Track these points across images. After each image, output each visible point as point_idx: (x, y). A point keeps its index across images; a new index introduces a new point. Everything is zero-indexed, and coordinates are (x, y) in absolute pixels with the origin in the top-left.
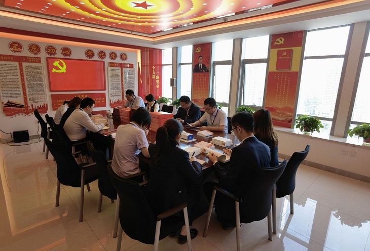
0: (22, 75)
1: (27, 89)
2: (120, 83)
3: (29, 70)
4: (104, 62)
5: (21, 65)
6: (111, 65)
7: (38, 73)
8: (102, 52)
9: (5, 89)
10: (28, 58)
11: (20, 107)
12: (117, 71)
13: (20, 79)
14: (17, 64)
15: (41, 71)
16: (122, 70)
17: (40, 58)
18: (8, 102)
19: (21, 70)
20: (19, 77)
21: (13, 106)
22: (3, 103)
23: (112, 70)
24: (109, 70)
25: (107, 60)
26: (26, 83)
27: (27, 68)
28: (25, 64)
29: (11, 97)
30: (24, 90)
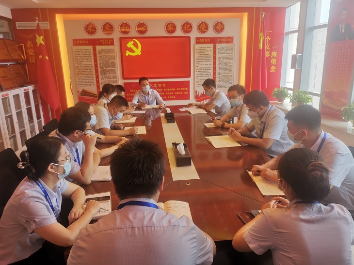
0: (96, 61)
1: (100, 76)
2: (212, 66)
3: (103, 54)
4: (189, 38)
5: (94, 49)
6: (199, 41)
7: (111, 57)
9: (80, 76)
10: (101, 41)
11: (93, 96)
12: (207, 49)
13: (93, 65)
14: (90, 48)
15: (113, 54)
16: (215, 48)
17: (113, 39)
18: (83, 91)
19: (95, 55)
20: (93, 63)
21: (87, 95)
22: (78, 92)
23: (201, 49)
24: (195, 48)
25: (194, 34)
26: (99, 70)
27: (100, 53)
28: (98, 48)
29: (86, 85)
30: (97, 77)
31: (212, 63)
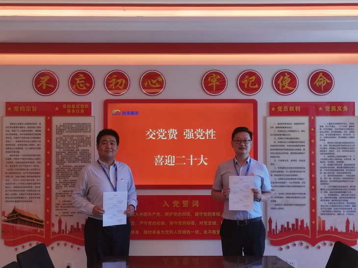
0: (48, 147)
1: (54, 181)
3: (65, 134)
4: (254, 103)
5: (49, 124)
6: (275, 109)
7: (82, 141)
8: (251, 74)
9: (11, 181)
10: (64, 106)
12: (294, 127)
13: (43, 157)
14: (41, 120)
15: (88, 134)
16: (312, 124)
17: (90, 104)
18: (14, 211)
19: (49, 135)
20: (42, 152)
21: (22, 222)
22: (3, 213)
23: (280, 126)
24: (267, 124)
25: (266, 96)
26: (54, 166)
27: (60, 131)
28: (57, 121)
29: (21, 199)
30: (48, 182)
31: (306, 157)
